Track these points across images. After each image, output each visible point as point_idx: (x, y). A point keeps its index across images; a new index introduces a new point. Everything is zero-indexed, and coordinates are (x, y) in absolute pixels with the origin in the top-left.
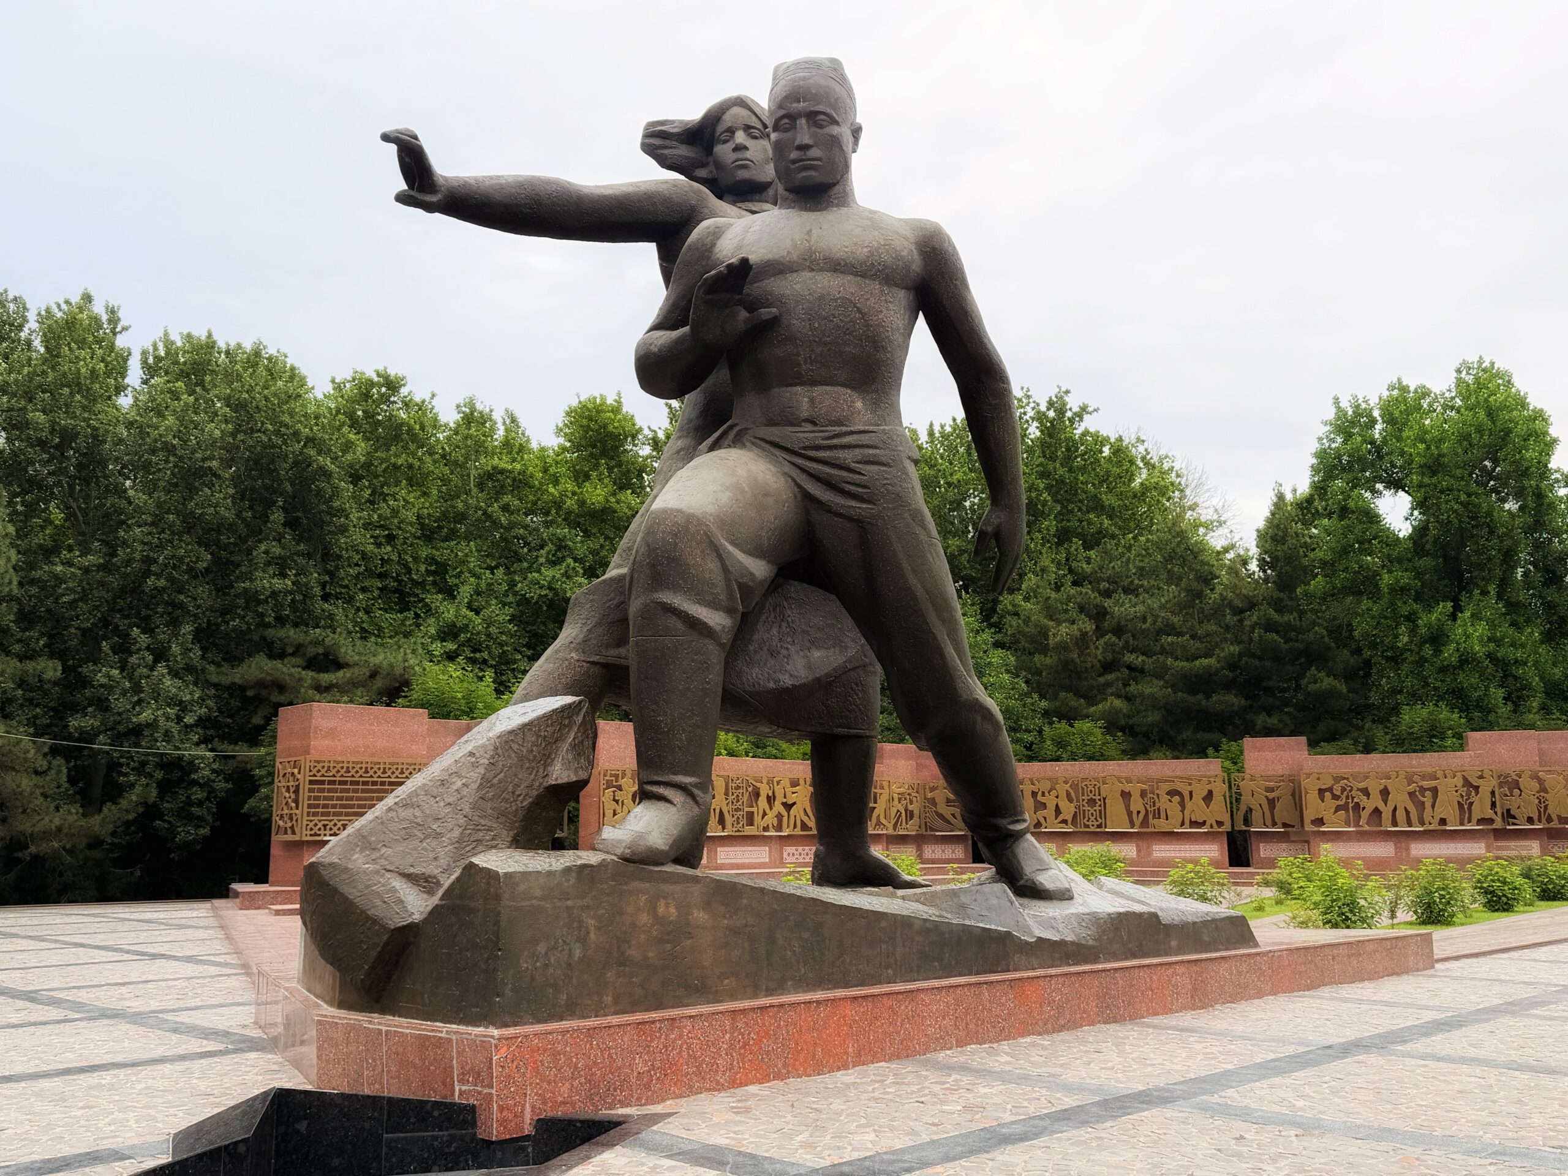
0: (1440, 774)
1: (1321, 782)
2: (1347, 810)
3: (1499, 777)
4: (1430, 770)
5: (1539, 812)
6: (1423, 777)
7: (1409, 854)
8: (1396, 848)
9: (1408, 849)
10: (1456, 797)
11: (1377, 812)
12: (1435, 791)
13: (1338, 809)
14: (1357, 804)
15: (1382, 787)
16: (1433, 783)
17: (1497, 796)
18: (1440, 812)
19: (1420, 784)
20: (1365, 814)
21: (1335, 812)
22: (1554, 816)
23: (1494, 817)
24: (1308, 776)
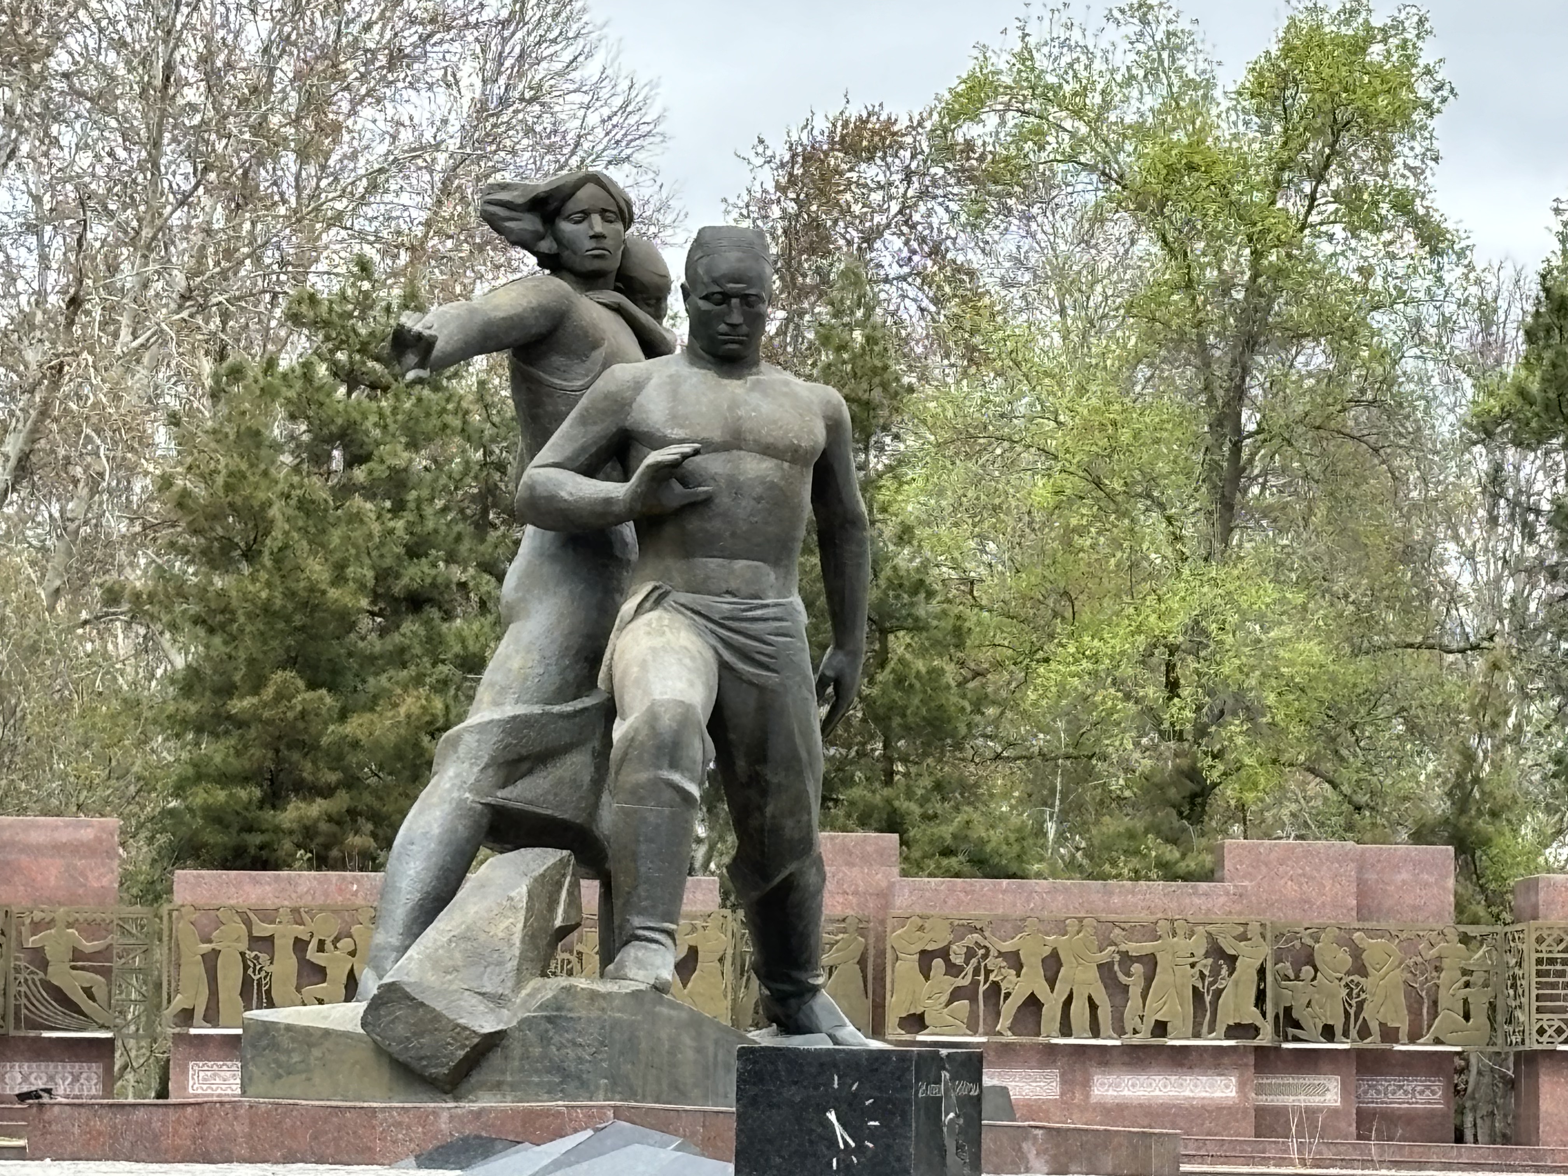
0: (1163, 927)
1: (928, 936)
2: (973, 999)
3: (1277, 938)
4: (1144, 917)
5: (1347, 1014)
6: (1131, 931)
7: (1087, 1096)
8: (1064, 1082)
9: (1086, 1084)
10: (1189, 978)
11: (1033, 1003)
12: (1151, 962)
13: (956, 995)
14: (996, 986)
15: (1047, 951)
16: (1147, 947)
17: (1269, 978)
18: (1156, 1010)
19: (1123, 947)
20: (1009, 1009)
21: (949, 1003)
22: (1374, 1026)
23: (1259, 1021)
24: (904, 920)
